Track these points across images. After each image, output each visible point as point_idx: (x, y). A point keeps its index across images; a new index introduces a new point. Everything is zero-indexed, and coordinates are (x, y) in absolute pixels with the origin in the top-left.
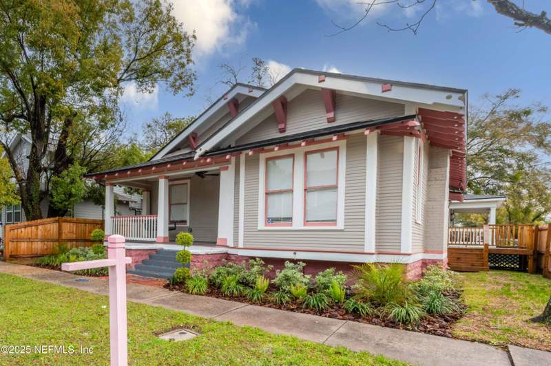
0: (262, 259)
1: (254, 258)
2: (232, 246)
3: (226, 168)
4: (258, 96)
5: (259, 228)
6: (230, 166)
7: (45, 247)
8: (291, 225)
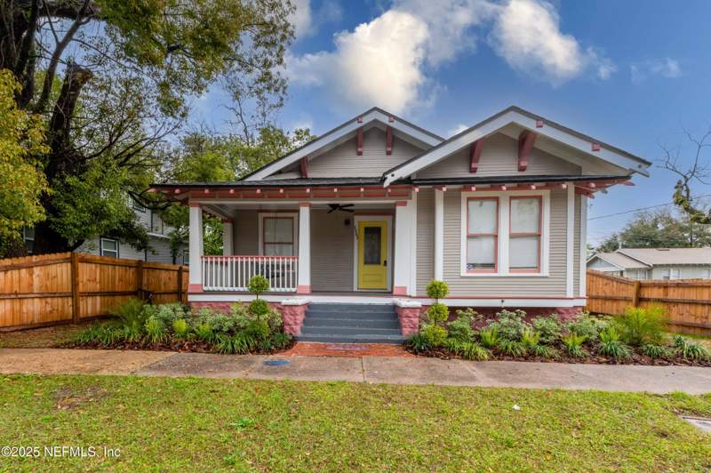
0: (475, 309)
1: (464, 309)
2: (415, 295)
3: (404, 204)
4: (435, 145)
5: (462, 275)
6: (409, 201)
7: (49, 309)
8: (496, 272)
